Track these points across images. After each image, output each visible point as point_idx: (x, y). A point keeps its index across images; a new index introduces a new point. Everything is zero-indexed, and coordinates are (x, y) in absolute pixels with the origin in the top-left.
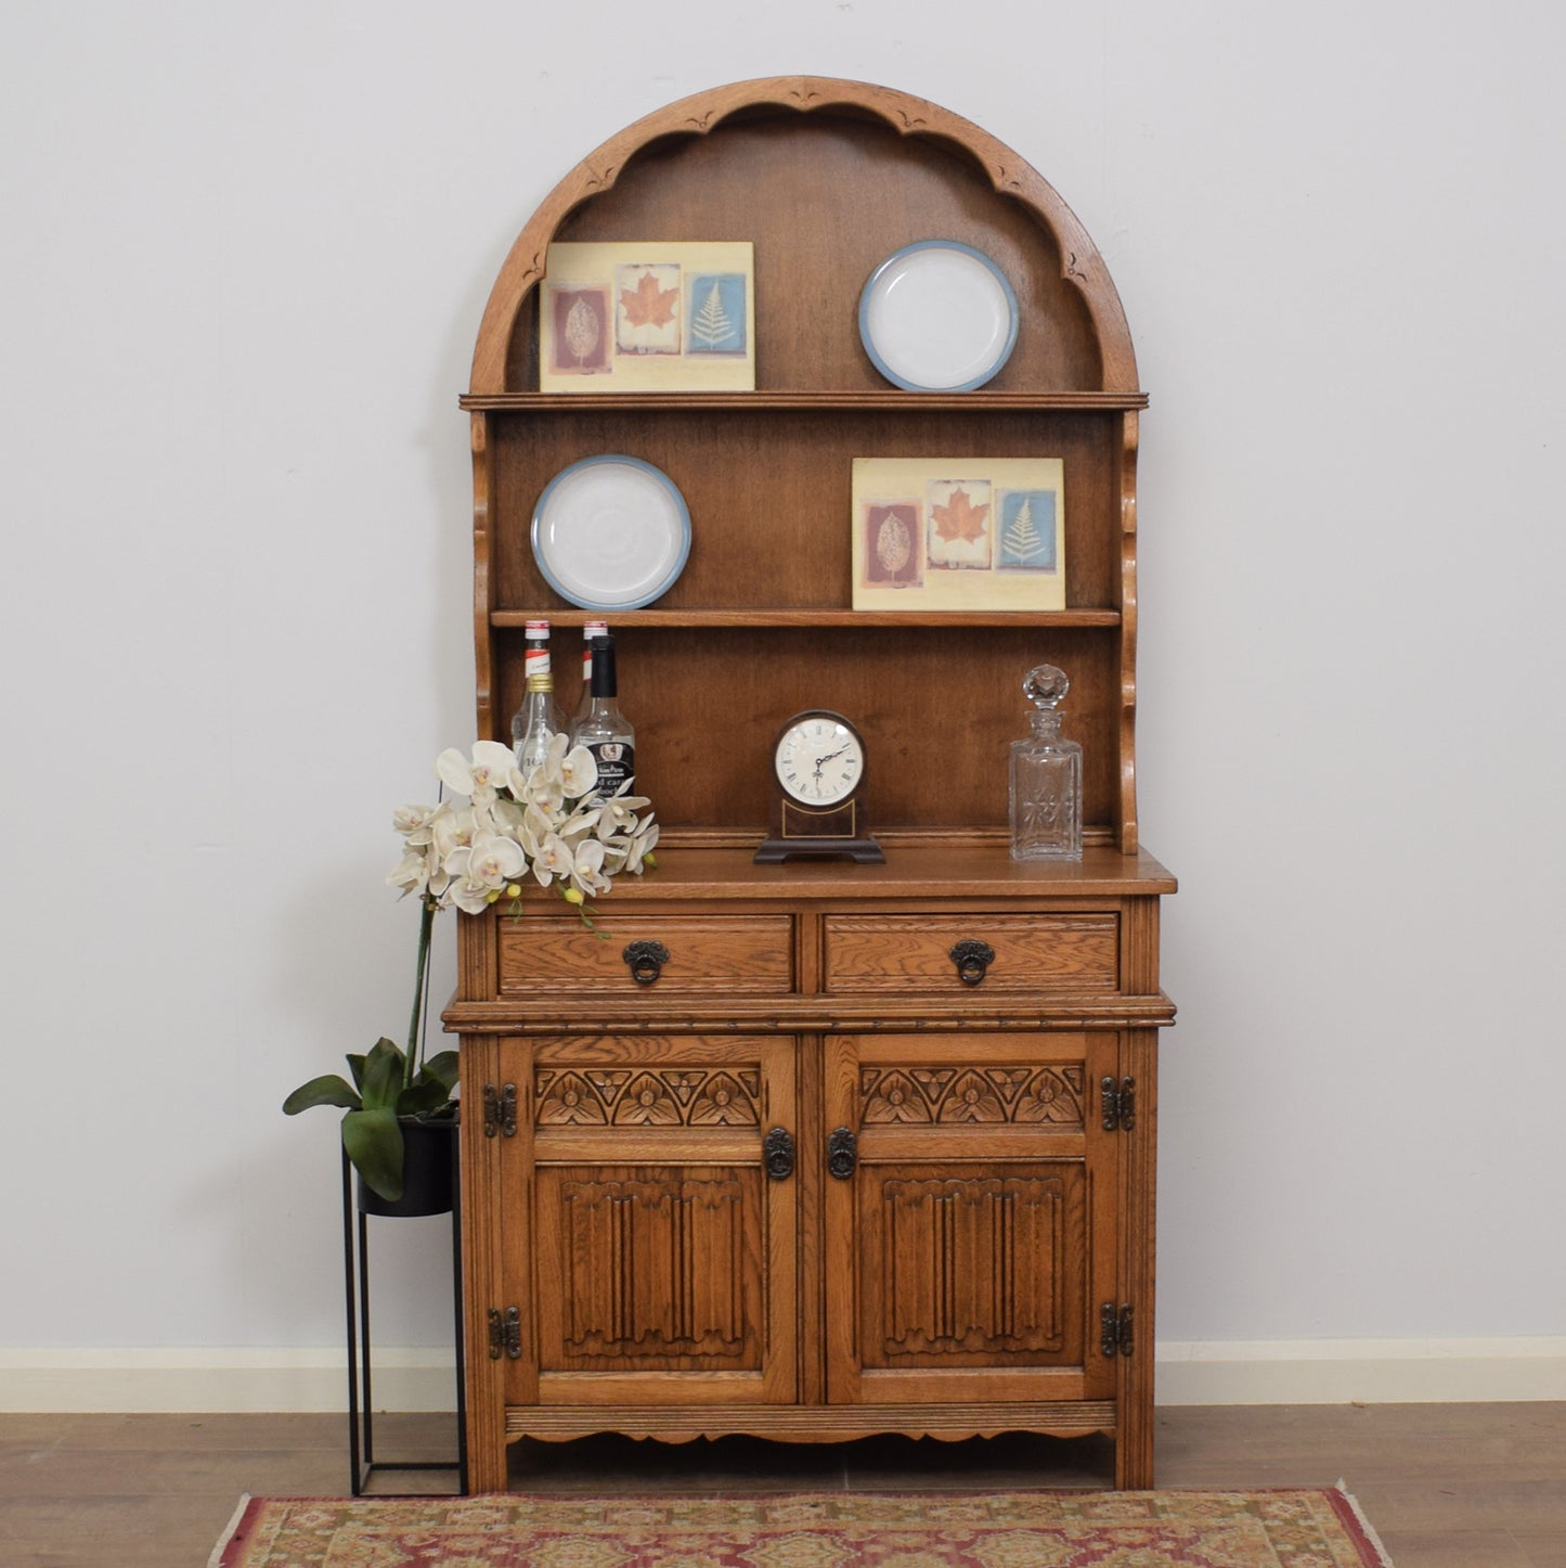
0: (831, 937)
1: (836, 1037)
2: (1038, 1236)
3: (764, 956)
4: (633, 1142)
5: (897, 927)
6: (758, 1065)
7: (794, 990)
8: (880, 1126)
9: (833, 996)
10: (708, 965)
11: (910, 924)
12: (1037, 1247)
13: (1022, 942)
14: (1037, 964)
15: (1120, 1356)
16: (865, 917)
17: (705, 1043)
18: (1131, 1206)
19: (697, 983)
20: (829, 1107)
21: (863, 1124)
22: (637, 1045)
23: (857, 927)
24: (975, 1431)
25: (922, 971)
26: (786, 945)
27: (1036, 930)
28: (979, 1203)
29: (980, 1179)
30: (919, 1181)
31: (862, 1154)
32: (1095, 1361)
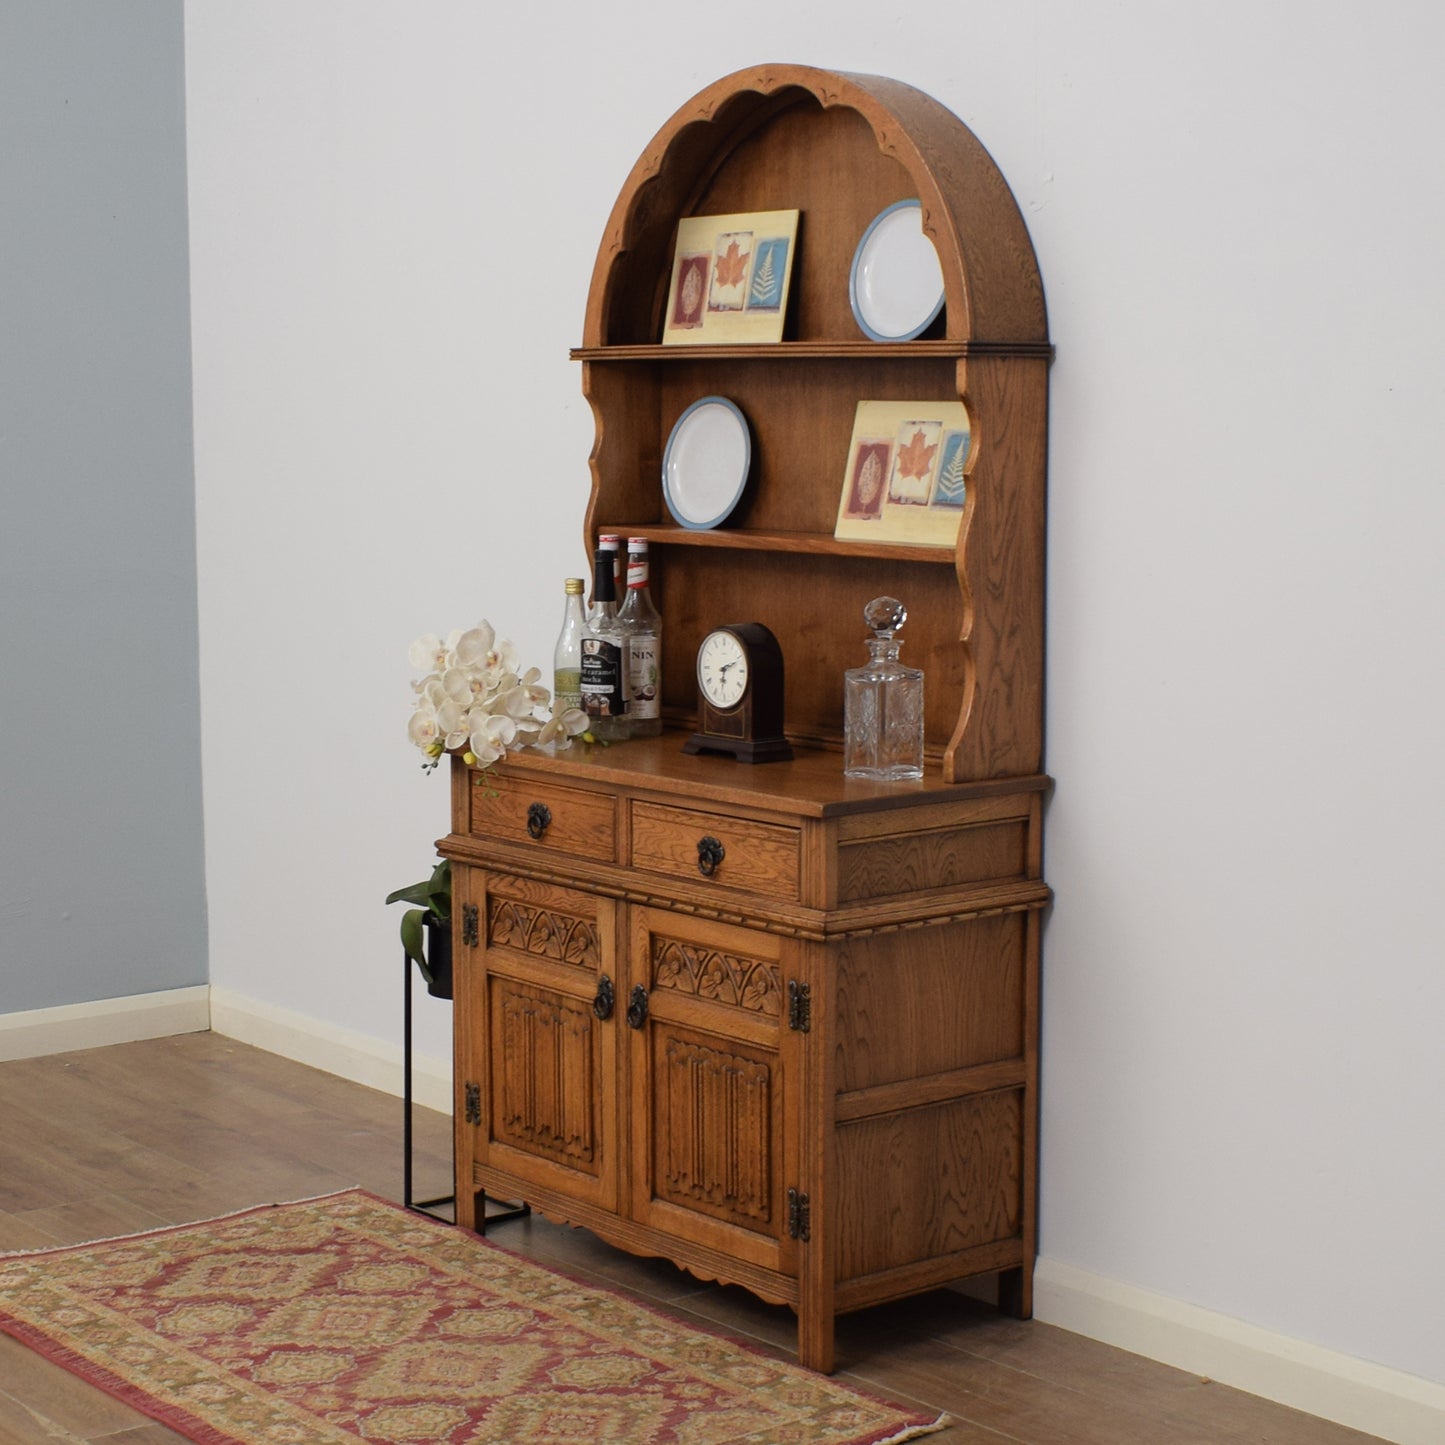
0: (635, 819)
1: (636, 906)
2: (752, 1114)
3: (598, 828)
4: (534, 968)
5: (670, 818)
6: (595, 919)
7: (614, 862)
8: (664, 989)
9: (634, 870)
10: (572, 831)
11: (678, 817)
12: (752, 1123)
13: (740, 844)
14: (749, 866)
15: (801, 1242)
16: (653, 806)
17: (568, 895)
18: (808, 1103)
19: (567, 844)
20: (633, 964)
21: (653, 986)
22: (535, 888)
23: (649, 815)
24: (715, 1276)
25: (683, 858)
26: (611, 822)
27: (749, 835)
28: (718, 1072)
29: (721, 1053)
30: (687, 1044)
31: (652, 1011)
32: (786, 1238)
